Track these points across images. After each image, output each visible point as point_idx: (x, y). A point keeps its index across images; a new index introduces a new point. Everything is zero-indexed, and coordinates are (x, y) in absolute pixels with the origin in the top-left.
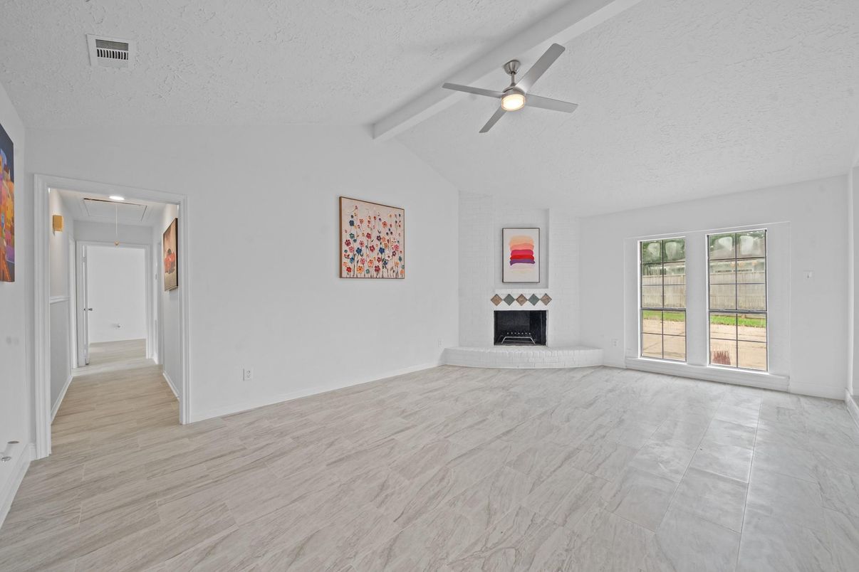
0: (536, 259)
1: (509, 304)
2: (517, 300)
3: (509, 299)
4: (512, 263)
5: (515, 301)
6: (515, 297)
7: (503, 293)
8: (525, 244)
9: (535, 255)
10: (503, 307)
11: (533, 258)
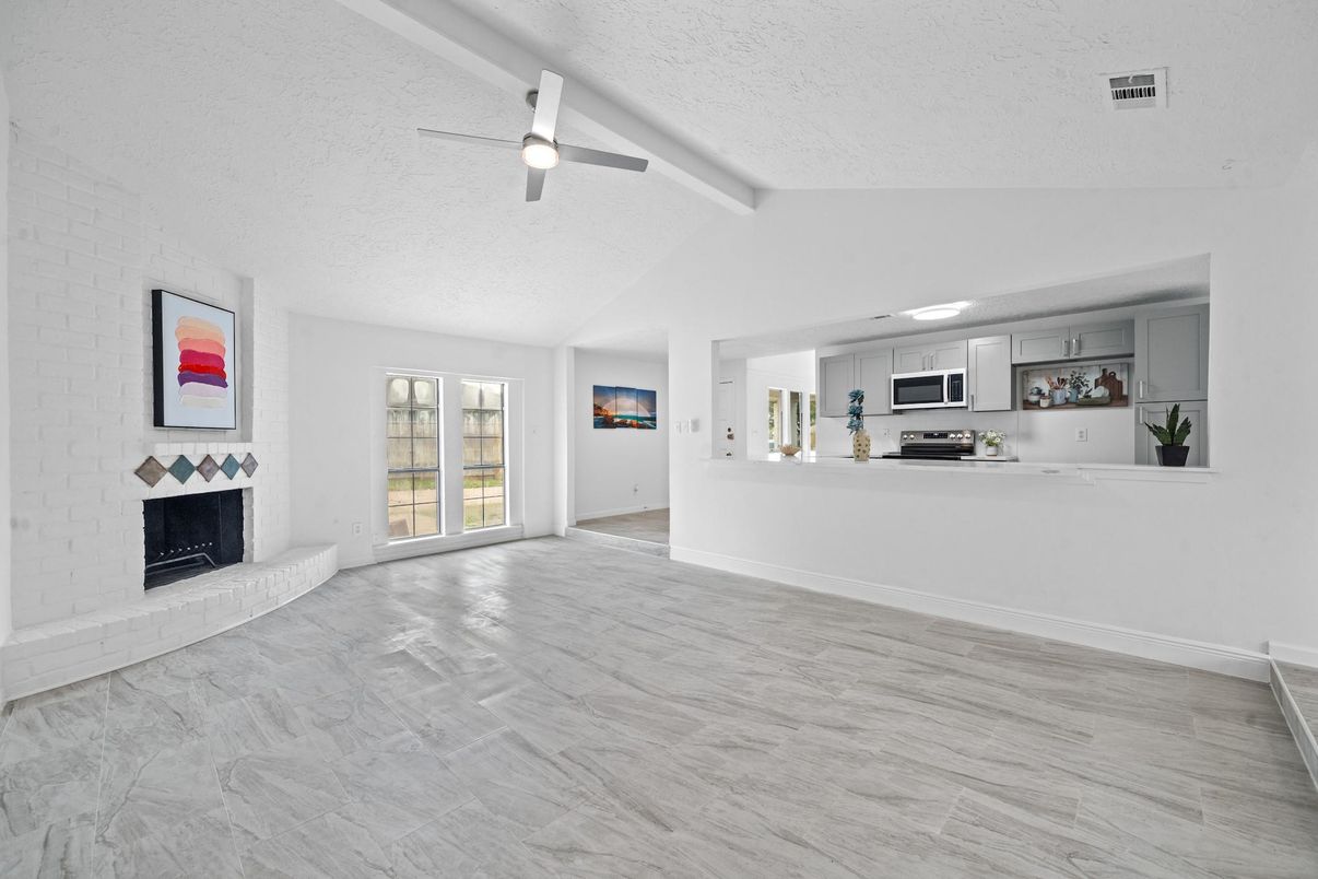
0: (229, 380)
1: (183, 480)
2: (198, 468)
3: (182, 468)
4: (182, 380)
5: (196, 472)
6: (196, 463)
7: (166, 452)
8: (209, 342)
9: (228, 370)
10: (168, 487)
11: (223, 375)
